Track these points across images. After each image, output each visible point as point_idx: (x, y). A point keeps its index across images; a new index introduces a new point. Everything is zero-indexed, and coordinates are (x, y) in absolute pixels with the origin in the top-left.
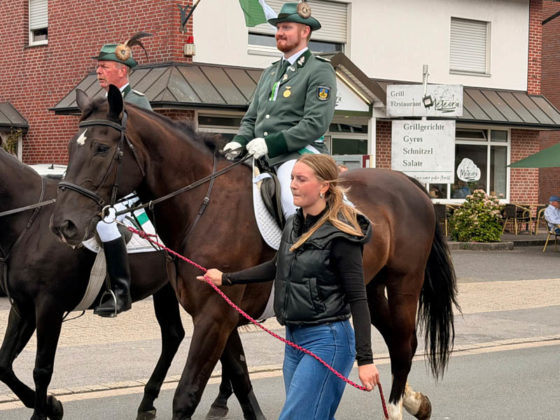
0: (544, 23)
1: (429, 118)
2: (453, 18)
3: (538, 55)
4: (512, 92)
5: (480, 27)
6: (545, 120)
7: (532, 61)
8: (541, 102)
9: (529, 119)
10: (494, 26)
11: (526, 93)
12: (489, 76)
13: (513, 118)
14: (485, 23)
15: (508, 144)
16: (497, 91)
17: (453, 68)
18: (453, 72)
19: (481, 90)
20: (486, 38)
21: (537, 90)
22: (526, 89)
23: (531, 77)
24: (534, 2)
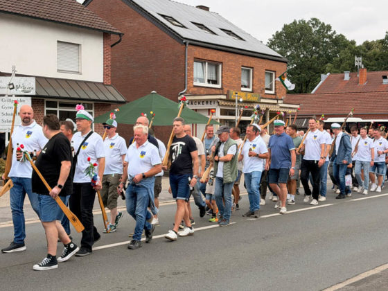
0: (112, 46)
1: (16, 96)
2: (58, 42)
3: (109, 63)
4: (94, 83)
5: (76, 47)
6: (111, 98)
7: (105, 66)
8: (111, 89)
9: (102, 97)
10: (83, 47)
11: (103, 83)
12: (81, 74)
13: (93, 97)
14: (78, 45)
16: (86, 83)
17: (60, 69)
18: (59, 71)
19: (76, 81)
20: (79, 53)
21: (109, 82)
22: (102, 81)
23: (105, 75)
24: (106, 35)
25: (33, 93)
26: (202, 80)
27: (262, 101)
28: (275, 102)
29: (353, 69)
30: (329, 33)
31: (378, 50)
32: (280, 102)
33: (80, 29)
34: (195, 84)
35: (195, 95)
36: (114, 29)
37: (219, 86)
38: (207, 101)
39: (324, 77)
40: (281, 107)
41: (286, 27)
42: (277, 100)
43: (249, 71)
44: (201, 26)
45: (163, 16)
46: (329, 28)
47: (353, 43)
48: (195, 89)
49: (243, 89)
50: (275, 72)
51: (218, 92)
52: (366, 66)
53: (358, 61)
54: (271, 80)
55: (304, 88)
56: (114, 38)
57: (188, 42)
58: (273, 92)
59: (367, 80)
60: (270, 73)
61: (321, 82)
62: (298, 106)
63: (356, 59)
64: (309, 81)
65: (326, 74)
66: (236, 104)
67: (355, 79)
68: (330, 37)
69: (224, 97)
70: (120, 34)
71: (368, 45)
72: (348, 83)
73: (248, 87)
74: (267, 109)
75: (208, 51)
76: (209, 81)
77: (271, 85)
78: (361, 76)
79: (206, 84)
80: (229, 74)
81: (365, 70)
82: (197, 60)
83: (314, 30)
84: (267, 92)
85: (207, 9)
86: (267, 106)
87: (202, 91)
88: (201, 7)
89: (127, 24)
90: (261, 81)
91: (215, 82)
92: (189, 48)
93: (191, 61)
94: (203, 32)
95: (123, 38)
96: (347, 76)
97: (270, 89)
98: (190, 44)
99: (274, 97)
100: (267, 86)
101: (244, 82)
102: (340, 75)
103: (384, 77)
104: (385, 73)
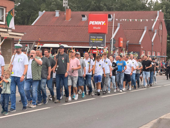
28: (6, 30)
29: (62, 9)
32: (9, 30)
39: (41, 14)
40: (10, 35)
42: (8, 29)
50: (6, 7)
53: (65, 3)
54: (3, 14)
55: (26, 21)
58: (4, 23)
59: (71, 17)
60: (2, 8)
61: (39, 17)
62: (23, 35)
63: (64, 1)
64: (30, 16)
65: (42, 11)
67: (63, 16)
72: (58, 18)
77: (3, 18)
78: (67, 13)
81: (70, 10)
96: (57, 14)
97: (2, 21)
99: (4, 27)
102: (52, 13)
103: (84, 16)
104: (83, 13)
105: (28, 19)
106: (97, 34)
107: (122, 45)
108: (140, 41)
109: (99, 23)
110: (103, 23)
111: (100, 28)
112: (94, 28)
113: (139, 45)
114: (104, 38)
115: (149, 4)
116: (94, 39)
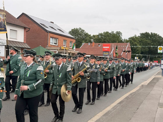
0: (27, 32)
2: (10, 29)
4: (21, 42)
5: (15, 31)
6: (26, 47)
7: (24, 38)
8: (26, 44)
9: (24, 47)
10: (18, 31)
11: (23, 43)
12: (17, 39)
13: (21, 46)
14: (16, 31)
15: (20, 51)
16: (18, 42)
18: (10, 38)
19: (15, 42)
20: (16, 33)
21: (25, 42)
23: (24, 40)
24: (25, 28)
25: (6, 44)
26: (52, 43)
27: (70, 50)
28: (73, 50)
29: (91, 42)
30: (84, 32)
31: (96, 38)
33: (17, 26)
34: (50, 44)
35: (50, 47)
36: (27, 27)
37: (57, 45)
38: (54, 49)
39: (83, 44)
41: (72, 30)
43: (65, 41)
44: (52, 28)
45: (41, 24)
46: (84, 31)
47: (90, 35)
48: (50, 46)
49: (64, 46)
51: (57, 47)
52: (94, 41)
53: (92, 40)
54: (71, 44)
56: (27, 30)
57: (49, 32)
59: (95, 45)
60: (71, 42)
63: (92, 39)
66: (64, 50)
68: (84, 33)
69: (59, 48)
70: (29, 28)
71: (94, 36)
72: (90, 46)
73: (65, 46)
74: (71, 52)
75: (54, 35)
76: (54, 43)
78: (93, 44)
79: (54, 44)
80: (60, 42)
82: (51, 37)
83: (80, 31)
84: (70, 47)
85: (53, 23)
86: (71, 51)
87: (52, 46)
88: (51, 22)
89: (30, 25)
90: (69, 44)
91: (56, 44)
92: (49, 34)
93: (50, 37)
94: (52, 29)
95: (30, 29)
96: (89, 44)
97: (71, 47)
98: (49, 33)
100: (70, 46)
101: (64, 44)
102: (87, 44)
103: (99, 45)
104: (99, 44)
105: (78, 46)
106: (106, 51)
107: (114, 56)
108: (122, 54)
109: (107, 47)
110: (108, 47)
111: (107, 49)
112: (105, 49)
113: (121, 56)
114: (109, 53)
115: (124, 40)
116: (105, 53)
